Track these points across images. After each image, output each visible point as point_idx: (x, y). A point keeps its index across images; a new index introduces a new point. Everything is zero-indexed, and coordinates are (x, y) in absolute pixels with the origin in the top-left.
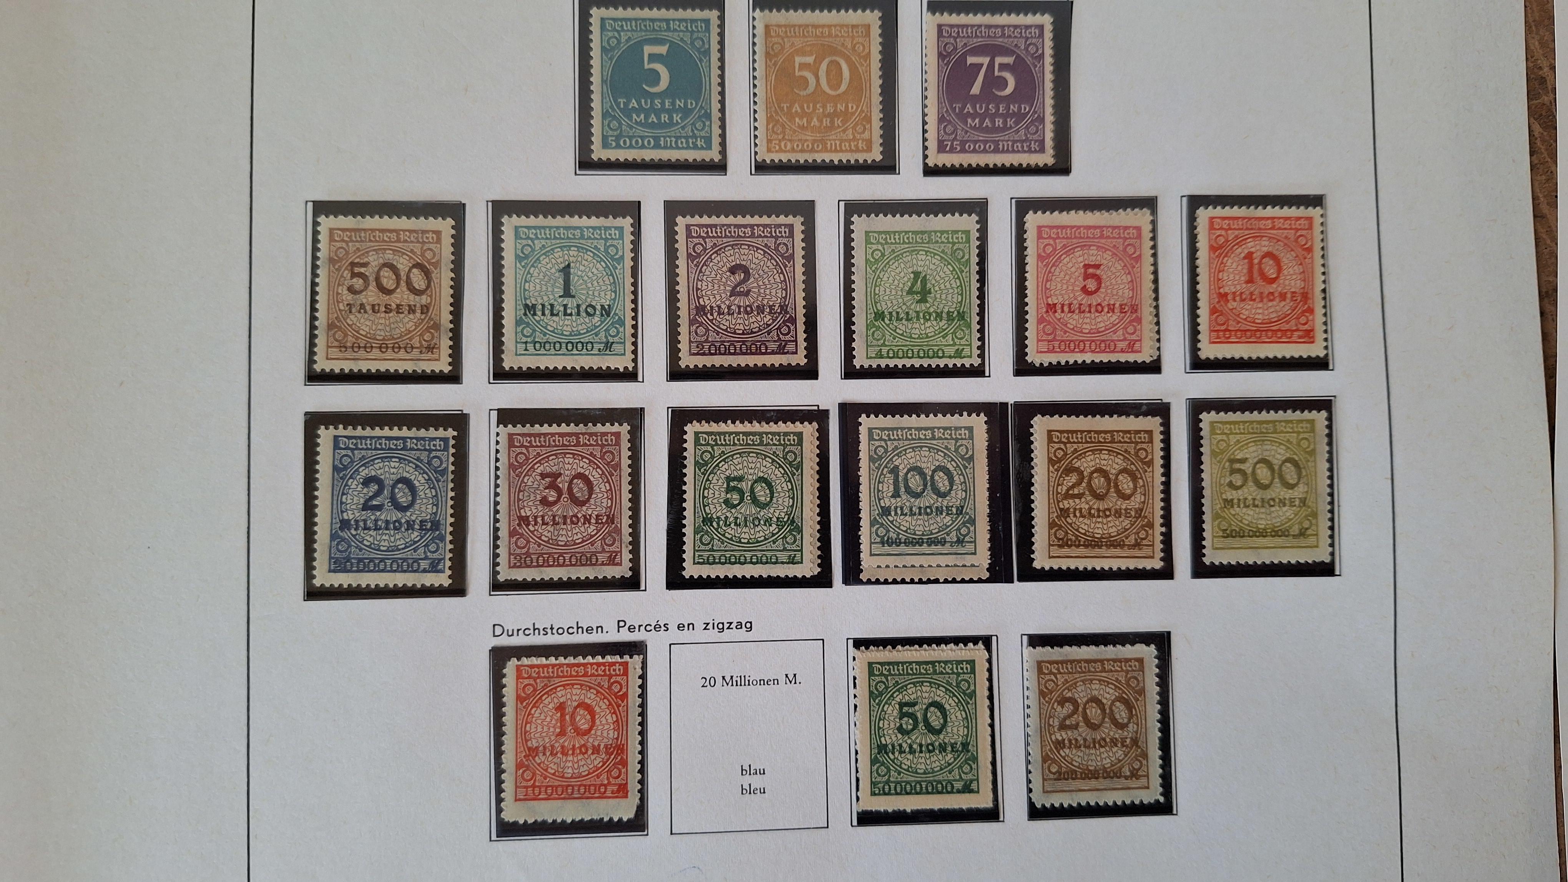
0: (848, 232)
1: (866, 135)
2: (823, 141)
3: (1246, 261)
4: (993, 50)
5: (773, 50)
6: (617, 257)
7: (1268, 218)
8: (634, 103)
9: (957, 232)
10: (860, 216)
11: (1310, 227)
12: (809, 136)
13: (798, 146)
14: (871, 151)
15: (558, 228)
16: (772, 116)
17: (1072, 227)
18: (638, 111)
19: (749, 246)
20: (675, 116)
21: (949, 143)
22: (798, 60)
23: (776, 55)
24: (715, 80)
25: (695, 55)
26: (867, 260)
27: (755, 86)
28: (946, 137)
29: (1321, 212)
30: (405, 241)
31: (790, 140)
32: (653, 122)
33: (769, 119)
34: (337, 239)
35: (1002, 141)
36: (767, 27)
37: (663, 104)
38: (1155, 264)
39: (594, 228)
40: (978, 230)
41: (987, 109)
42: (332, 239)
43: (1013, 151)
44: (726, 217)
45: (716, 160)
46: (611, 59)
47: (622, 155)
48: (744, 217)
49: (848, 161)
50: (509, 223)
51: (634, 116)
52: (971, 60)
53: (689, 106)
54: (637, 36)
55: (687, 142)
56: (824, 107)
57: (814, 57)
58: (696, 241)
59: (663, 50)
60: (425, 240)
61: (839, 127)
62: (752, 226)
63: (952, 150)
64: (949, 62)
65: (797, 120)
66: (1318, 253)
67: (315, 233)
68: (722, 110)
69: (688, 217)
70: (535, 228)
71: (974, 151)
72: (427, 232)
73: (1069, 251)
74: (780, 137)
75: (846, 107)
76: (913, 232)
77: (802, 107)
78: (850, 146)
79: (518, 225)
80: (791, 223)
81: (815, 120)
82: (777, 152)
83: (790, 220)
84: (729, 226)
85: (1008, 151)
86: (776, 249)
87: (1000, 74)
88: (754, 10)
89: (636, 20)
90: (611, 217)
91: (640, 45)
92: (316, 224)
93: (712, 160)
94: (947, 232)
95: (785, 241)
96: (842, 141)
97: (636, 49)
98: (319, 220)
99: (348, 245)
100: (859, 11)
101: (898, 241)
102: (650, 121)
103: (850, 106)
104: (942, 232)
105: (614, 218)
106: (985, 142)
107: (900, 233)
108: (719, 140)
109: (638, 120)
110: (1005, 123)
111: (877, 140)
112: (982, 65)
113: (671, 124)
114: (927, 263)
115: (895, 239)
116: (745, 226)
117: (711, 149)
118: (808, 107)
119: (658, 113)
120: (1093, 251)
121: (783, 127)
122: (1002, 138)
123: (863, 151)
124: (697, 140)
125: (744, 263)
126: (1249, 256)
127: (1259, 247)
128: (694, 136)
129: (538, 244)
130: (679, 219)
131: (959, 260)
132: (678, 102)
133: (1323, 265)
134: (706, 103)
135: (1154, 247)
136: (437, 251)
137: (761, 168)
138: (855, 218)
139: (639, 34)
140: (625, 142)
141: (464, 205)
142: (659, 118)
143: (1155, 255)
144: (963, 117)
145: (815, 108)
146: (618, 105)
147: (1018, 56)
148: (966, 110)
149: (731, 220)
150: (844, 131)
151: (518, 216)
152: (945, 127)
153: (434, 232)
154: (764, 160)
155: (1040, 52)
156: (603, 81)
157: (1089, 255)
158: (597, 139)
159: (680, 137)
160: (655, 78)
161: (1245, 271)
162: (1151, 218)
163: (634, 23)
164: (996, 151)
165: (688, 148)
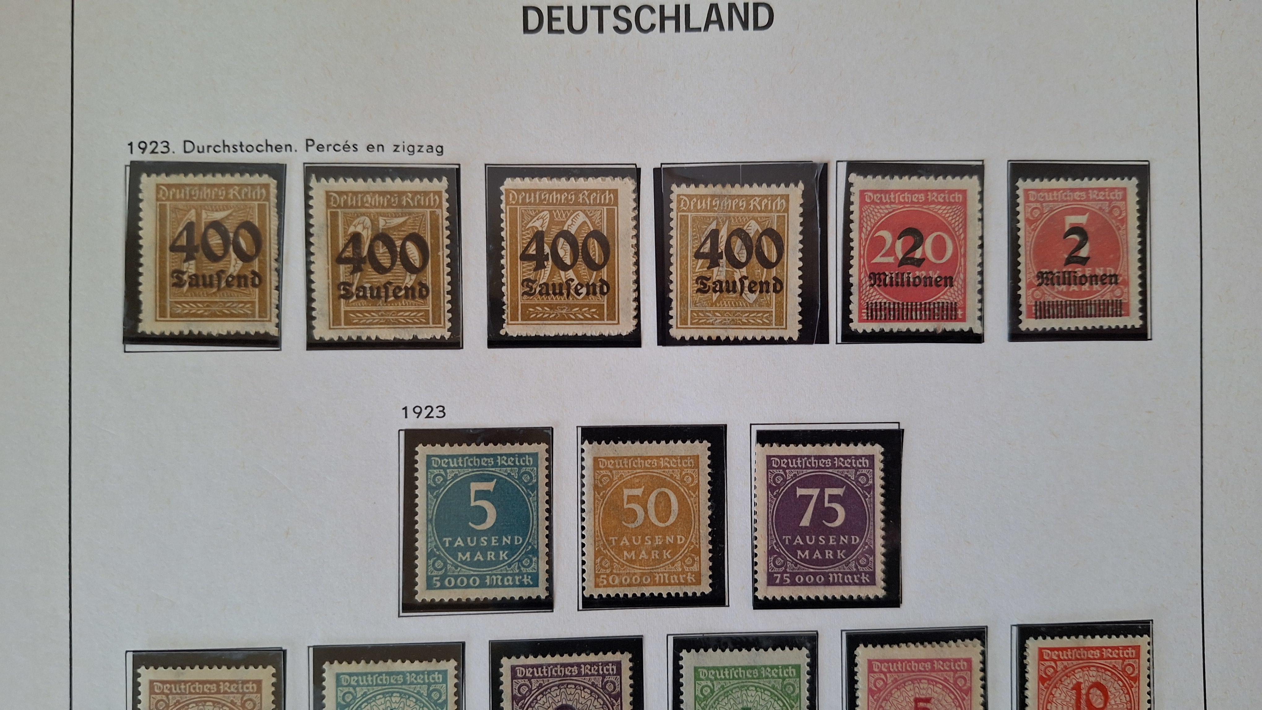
0: (677, 668)
1: (695, 568)
2: (652, 575)
3: (1074, 692)
4: (822, 482)
5: (601, 482)
6: (440, 701)
7: (1097, 648)
8: (459, 542)
9: (786, 667)
10: (689, 651)
11: (1138, 656)
12: (638, 570)
13: (626, 580)
14: (700, 584)
15: (380, 674)
16: (599, 550)
17: (902, 661)
18: (464, 550)
19: (576, 685)
20: (501, 552)
21: (779, 575)
22: (627, 492)
23: (604, 488)
24: (543, 514)
25: (521, 489)
26: (696, 697)
27: (583, 519)
28: (776, 570)
29: (1149, 639)
30: (225, 692)
31: (618, 575)
32: (479, 560)
33: (597, 554)
34: (157, 691)
35: (832, 573)
36: (596, 460)
37: (489, 541)
38: (985, 696)
39: (417, 673)
40: (808, 665)
41: (817, 540)
42: (152, 691)
43: (844, 584)
44: (553, 656)
45: (543, 597)
46: (437, 497)
47: (446, 596)
48: (571, 655)
49: (677, 594)
50: (330, 670)
51: (460, 555)
52: (800, 492)
53: (516, 543)
54: (464, 473)
55: (514, 580)
56: (653, 539)
57: (642, 490)
58: (521, 682)
59: (489, 486)
60: (245, 690)
61: (668, 559)
62: (579, 665)
63: (782, 583)
64: (779, 494)
65: (625, 553)
66: (1144, 681)
67: (136, 685)
68: (549, 545)
69: (514, 658)
70: (357, 674)
71: (805, 584)
72: (247, 682)
73: (899, 685)
74: (608, 571)
75: (675, 539)
76: (743, 668)
77: (630, 541)
78: (679, 579)
79: (340, 672)
80: (619, 660)
81: (643, 552)
82: (605, 586)
83: (618, 656)
84: (555, 665)
85: (839, 584)
86: (604, 688)
87: (830, 505)
88: (582, 443)
89: (463, 456)
90: (434, 660)
91: (467, 481)
92: (136, 675)
93: (538, 597)
94: (777, 667)
95: (612, 679)
96: (670, 574)
97: (462, 487)
98: (139, 671)
99: (168, 698)
100: (688, 442)
101: (727, 677)
102: (476, 559)
103: (679, 537)
104: (772, 667)
105: (438, 661)
106: (815, 575)
107: (729, 668)
108: (547, 576)
109: (464, 559)
110: (835, 554)
111: (706, 573)
112: (812, 496)
113: (497, 562)
114: (757, 699)
115: (724, 675)
116: (572, 665)
117: (537, 586)
118: (637, 541)
119: (484, 552)
120: (924, 685)
121: (612, 561)
122: (832, 570)
123: (693, 584)
124: (523, 578)
125: (570, 703)
126: (1077, 687)
127: (1087, 677)
128: (521, 574)
129: (360, 692)
130: (504, 661)
131: (789, 696)
132: (505, 539)
133: (1149, 693)
134: (534, 539)
135: (984, 679)
136: (257, 701)
137: (589, 603)
138: (684, 654)
139: (466, 471)
140: (450, 582)
141: (285, 652)
142: (485, 556)
143: (984, 687)
144: (793, 549)
145: (643, 541)
146: (443, 544)
147: (849, 488)
148: (796, 541)
149: (557, 659)
150: (673, 564)
151: (340, 662)
152: (775, 559)
153: (254, 682)
154: (592, 596)
155: (871, 482)
156: (429, 521)
157: (919, 688)
158: (420, 580)
159: (507, 575)
160: (482, 515)
161: (1073, 702)
162: (982, 648)
163: (460, 460)
164: (827, 583)
165: (514, 586)
